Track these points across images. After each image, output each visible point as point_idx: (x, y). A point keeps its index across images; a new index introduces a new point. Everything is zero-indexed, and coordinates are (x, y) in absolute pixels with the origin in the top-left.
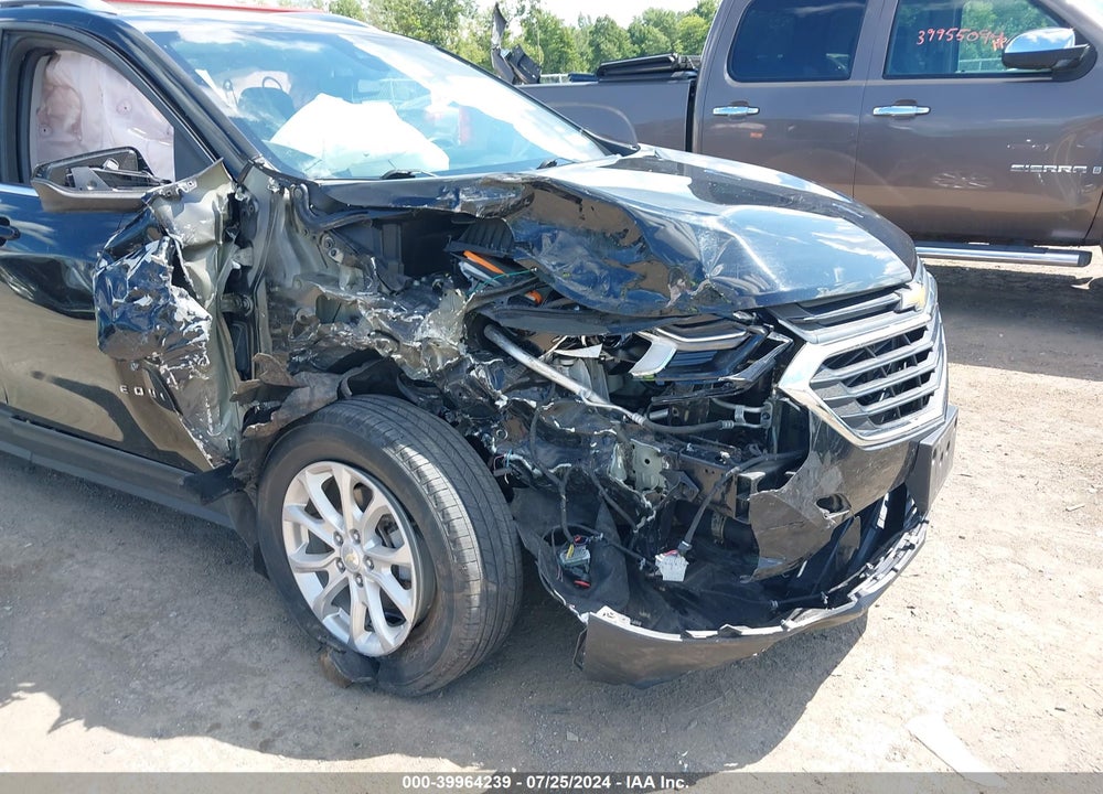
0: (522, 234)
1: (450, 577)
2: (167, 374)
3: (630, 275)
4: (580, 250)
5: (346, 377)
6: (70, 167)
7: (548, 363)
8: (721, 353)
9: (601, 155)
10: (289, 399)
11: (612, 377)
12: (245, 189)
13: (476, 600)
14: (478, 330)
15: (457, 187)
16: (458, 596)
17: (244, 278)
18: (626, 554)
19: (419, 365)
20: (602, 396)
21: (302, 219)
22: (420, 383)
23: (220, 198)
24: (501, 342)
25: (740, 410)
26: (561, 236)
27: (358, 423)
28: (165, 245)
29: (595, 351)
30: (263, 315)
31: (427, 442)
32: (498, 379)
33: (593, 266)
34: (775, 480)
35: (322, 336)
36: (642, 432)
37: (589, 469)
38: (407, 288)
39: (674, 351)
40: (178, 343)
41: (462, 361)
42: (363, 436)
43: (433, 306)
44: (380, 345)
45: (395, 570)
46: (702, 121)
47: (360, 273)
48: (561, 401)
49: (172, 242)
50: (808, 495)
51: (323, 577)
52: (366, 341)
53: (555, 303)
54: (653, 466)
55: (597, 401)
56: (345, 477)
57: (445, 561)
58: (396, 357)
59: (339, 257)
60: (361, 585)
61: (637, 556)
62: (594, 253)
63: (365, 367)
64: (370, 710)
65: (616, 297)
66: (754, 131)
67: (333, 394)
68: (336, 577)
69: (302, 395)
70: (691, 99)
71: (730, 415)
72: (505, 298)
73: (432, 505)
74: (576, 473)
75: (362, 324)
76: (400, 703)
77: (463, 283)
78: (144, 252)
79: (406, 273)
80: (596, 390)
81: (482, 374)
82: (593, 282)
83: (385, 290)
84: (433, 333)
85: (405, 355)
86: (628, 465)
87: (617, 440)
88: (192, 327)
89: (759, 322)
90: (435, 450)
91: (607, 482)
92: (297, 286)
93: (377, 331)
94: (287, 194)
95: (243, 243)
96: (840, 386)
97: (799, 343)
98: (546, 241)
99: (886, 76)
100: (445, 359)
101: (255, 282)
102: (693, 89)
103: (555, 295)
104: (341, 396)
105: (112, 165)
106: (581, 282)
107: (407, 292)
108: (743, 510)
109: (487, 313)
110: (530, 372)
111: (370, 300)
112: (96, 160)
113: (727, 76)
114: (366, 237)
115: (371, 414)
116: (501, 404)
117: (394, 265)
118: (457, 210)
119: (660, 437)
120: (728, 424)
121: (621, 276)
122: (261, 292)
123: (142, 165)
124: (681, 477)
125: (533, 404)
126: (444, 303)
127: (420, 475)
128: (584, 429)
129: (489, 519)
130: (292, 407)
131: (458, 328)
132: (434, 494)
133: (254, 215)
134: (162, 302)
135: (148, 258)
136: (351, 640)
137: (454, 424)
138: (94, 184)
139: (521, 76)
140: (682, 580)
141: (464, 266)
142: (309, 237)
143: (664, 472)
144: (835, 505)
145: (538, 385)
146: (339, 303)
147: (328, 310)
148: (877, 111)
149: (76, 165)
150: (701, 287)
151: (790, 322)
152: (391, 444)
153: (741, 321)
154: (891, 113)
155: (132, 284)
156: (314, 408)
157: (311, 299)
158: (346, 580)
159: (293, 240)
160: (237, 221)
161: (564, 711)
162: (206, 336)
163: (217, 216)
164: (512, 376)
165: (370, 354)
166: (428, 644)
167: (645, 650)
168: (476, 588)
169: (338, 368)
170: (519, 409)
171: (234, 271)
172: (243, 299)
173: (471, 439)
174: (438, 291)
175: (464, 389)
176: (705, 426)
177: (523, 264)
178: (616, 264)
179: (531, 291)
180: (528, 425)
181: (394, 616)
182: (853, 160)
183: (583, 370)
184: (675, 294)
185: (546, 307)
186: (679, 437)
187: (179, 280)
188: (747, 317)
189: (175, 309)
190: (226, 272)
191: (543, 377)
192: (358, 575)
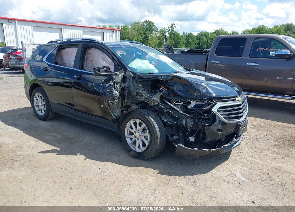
0: (171, 84)
1: (155, 137)
2: (110, 103)
3: (188, 91)
4: (180, 87)
5: (139, 105)
6: (99, 69)
7: (174, 105)
8: (203, 105)
9: (186, 71)
10: (131, 108)
11: (184, 109)
12: (126, 74)
13: (159, 142)
14: (162, 99)
15: (161, 76)
16: (156, 141)
17: (124, 88)
18: (184, 138)
19: (152, 104)
20: (182, 111)
21: (135, 79)
22: (151, 107)
23: (122, 75)
24: (166, 101)
25: (206, 115)
26: (178, 84)
27: (141, 112)
28: (113, 82)
29: (182, 103)
30: (127, 94)
31: (152, 116)
32: (165, 107)
33: (182, 90)
34: (210, 125)
35: (136, 98)
36: (188, 118)
37: (179, 123)
38: (151, 91)
39: (195, 104)
40: (113, 98)
41: (159, 104)
42: (142, 114)
43: (155, 94)
44: (146, 100)
45: (145, 137)
46: (209, 64)
47: (144, 89)
48: (175, 112)
49: (114, 81)
50: (215, 128)
51: (131, 139)
52: (143, 99)
53: (175, 95)
54: (190, 123)
55: (181, 112)
56: (138, 121)
57: (154, 135)
58: (148, 102)
59: (141, 86)
60: (138, 140)
61: (186, 139)
62: (183, 87)
63: (142, 104)
64: (138, 161)
65: (186, 94)
66: (222, 66)
67: (137, 108)
68: (134, 139)
69: (132, 107)
70: (207, 59)
71: (204, 116)
72: (167, 94)
73: (153, 125)
74: (177, 124)
75: (143, 97)
76: (143, 161)
77: (161, 91)
78: (109, 83)
79: (151, 89)
80: (181, 110)
81: (162, 106)
82: (182, 92)
83: (147, 91)
84: (155, 98)
85: (150, 102)
86: (186, 123)
87: (184, 118)
88: (116, 95)
89: (209, 100)
90: (154, 117)
91: (182, 125)
92: (133, 90)
93: (146, 98)
94: (133, 75)
95: (125, 82)
96: (222, 112)
97: (216, 104)
98: (175, 85)
99: (249, 57)
100: (156, 103)
101: (126, 89)
102: (208, 56)
103: (176, 94)
104: (138, 108)
105: (105, 69)
106: (180, 92)
107: (151, 92)
108: (204, 130)
109: (164, 96)
110: (170, 106)
111: (145, 93)
112: (103, 68)
113: (215, 54)
114: (145, 83)
115: (144, 111)
116: (165, 111)
117: (149, 87)
118: (161, 79)
119: (192, 118)
120: (203, 117)
121: (187, 91)
122: (127, 91)
123: (109, 69)
124: (194, 125)
125: (170, 112)
126: (157, 94)
127: (151, 121)
128: (179, 116)
129: (162, 129)
130: (131, 109)
131: (159, 98)
132: (153, 124)
133: (127, 78)
134: (111, 91)
135: (110, 84)
136: (136, 150)
137: (157, 114)
138: (103, 72)
139: (170, 51)
140: (193, 141)
141: (161, 88)
142: (136, 82)
143: (192, 124)
144: (221, 131)
145: (172, 109)
146: (140, 93)
147: (138, 94)
148: (247, 64)
149: (100, 68)
150: (200, 94)
151: (215, 101)
152: (147, 116)
153: (206, 100)
154: (250, 64)
155: (107, 88)
156: (134, 110)
157: (136, 92)
158: (136, 139)
159: (133, 82)
160: (124, 79)
161: (172, 165)
162: (118, 97)
163: (121, 78)
164: (167, 106)
165: (144, 101)
166: (149, 150)
167: (186, 151)
168: (159, 140)
169: (137, 104)
170: (168, 112)
171: (123, 87)
172: (123, 91)
173: (159, 117)
174: (156, 92)
175: (159, 108)
176: (199, 117)
177: (171, 88)
178: (186, 89)
179: (171, 93)
180: (169, 115)
181: (144, 145)
182: (242, 74)
183: (179, 106)
184: (195, 95)
185: (174, 96)
186: (195, 118)
187: (114, 88)
188: (207, 99)
189: (113, 92)
190: (121, 87)
191: (172, 107)
192: (138, 138)
